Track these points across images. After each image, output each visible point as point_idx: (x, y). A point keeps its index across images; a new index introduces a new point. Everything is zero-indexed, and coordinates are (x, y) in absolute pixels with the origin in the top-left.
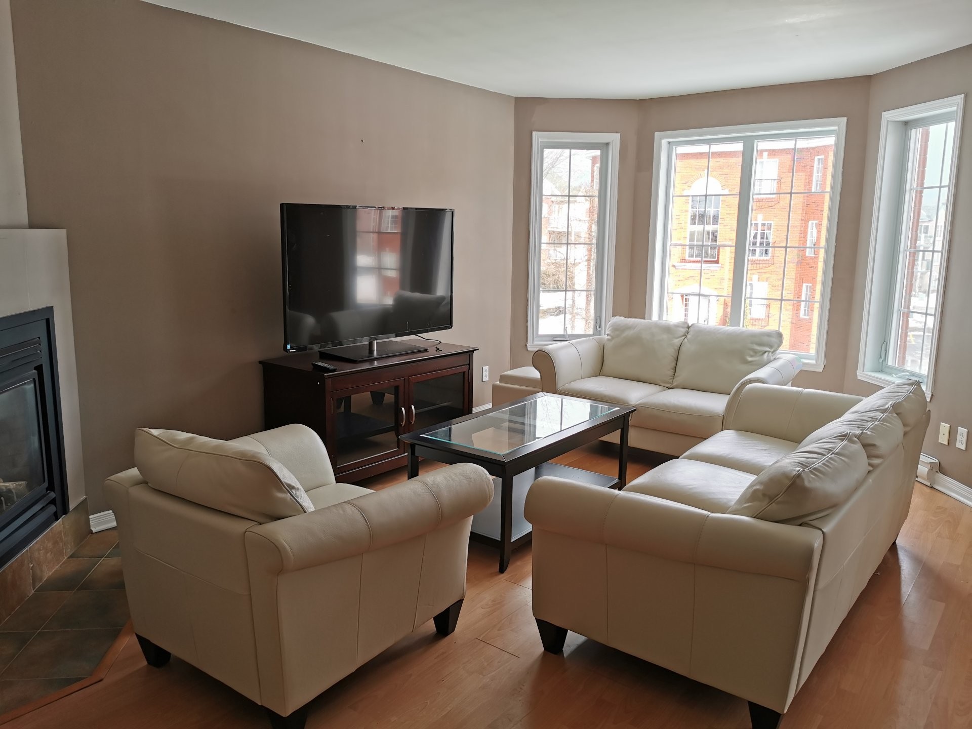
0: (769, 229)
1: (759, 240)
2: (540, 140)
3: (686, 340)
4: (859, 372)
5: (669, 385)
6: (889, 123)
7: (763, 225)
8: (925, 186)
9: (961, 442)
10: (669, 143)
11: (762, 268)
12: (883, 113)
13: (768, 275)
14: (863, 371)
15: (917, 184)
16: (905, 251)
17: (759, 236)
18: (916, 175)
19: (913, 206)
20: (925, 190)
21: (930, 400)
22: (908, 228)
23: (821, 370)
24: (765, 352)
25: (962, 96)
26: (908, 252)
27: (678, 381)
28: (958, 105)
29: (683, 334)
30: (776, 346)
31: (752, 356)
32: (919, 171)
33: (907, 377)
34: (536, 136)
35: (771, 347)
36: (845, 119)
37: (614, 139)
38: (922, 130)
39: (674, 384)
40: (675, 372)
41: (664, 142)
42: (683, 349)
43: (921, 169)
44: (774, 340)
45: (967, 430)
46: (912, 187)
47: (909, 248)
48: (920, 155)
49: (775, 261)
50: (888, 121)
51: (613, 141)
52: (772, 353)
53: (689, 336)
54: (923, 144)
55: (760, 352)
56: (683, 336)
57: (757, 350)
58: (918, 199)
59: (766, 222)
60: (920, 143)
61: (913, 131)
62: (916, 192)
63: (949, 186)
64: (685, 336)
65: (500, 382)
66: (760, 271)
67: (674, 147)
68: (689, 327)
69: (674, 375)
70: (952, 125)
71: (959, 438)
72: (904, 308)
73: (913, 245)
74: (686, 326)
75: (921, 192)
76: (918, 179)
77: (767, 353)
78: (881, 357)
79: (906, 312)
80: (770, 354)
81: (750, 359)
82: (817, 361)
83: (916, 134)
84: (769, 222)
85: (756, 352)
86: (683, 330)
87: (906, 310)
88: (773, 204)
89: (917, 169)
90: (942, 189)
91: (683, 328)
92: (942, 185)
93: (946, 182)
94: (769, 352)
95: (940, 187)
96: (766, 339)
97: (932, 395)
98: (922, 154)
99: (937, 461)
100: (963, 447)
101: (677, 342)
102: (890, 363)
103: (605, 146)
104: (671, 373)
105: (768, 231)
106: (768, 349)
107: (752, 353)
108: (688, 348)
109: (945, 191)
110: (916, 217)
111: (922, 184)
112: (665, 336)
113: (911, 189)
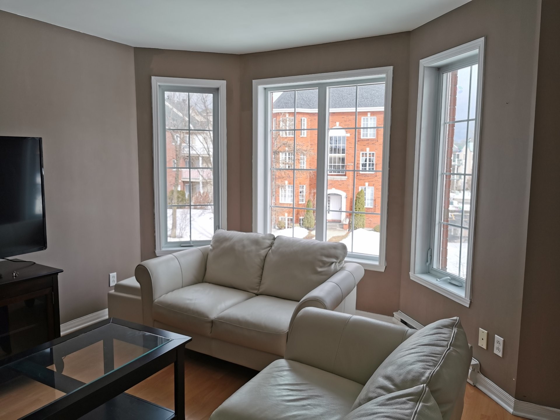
0: (373, 156)
1: (368, 162)
2: (158, 84)
3: (270, 251)
4: (411, 273)
5: (256, 292)
6: (425, 68)
7: (370, 154)
8: (456, 120)
9: (498, 349)
10: (265, 89)
11: (370, 179)
12: (421, 61)
13: (373, 183)
14: (414, 273)
15: (450, 119)
16: (442, 174)
17: (368, 160)
18: (449, 112)
19: (447, 137)
20: (456, 124)
21: (470, 306)
22: (444, 156)
23: (383, 271)
24: (332, 263)
25: (483, 39)
26: (445, 175)
27: (263, 288)
28: (480, 47)
29: (268, 245)
30: (341, 258)
31: (321, 267)
32: (450, 108)
33: (449, 281)
34: (155, 81)
35: (337, 258)
36: (392, 67)
37: (222, 84)
38: (452, 73)
39: (261, 291)
40: (261, 279)
41: (261, 88)
42: (268, 259)
43: (452, 107)
44: (339, 252)
45: (503, 339)
46: (446, 122)
47: (445, 172)
48: (451, 96)
49: (377, 175)
50: (424, 66)
51: (220, 86)
52: (339, 263)
53: (273, 248)
54: (453, 86)
55: (328, 263)
56: (269, 247)
57: (325, 261)
58: (451, 131)
59: (372, 152)
60: (450, 86)
61: (445, 75)
62: (449, 125)
63: (476, 119)
64: (271, 246)
65: (115, 291)
66: (369, 180)
67: (269, 92)
68: (274, 239)
69: (261, 282)
70: (475, 68)
71: (496, 345)
72: (444, 221)
73: (448, 170)
74: (272, 238)
75: (453, 126)
76: (450, 115)
77: (334, 265)
78: (427, 261)
79: (445, 224)
80: (337, 264)
81: (319, 270)
82: (380, 263)
83: (447, 77)
84: (373, 152)
85: (324, 264)
86: (268, 242)
87: (445, 222)
88: (375, 142)
89: (449, 107)
90: (470, 122)
91: (269, 240)
92: (470, 118)
93: (473, 116)
94: (336, 262)
95: (468, 120)
96: (333, 251)
97: (471, 302)
98: (453, 95)
99: (478, 362)
100: (500, 354)
101: (263, 252)
102: (435, 267)
103: (215, 91)
104: (257, 280)
105: (373, 158)
106: (334, 260)
107: (321, 264)
108: (271, 258)
109: (472, 124)
110: (450, 147)
111: (454, 119)
112: (253, 248)
113: (445, 123)
